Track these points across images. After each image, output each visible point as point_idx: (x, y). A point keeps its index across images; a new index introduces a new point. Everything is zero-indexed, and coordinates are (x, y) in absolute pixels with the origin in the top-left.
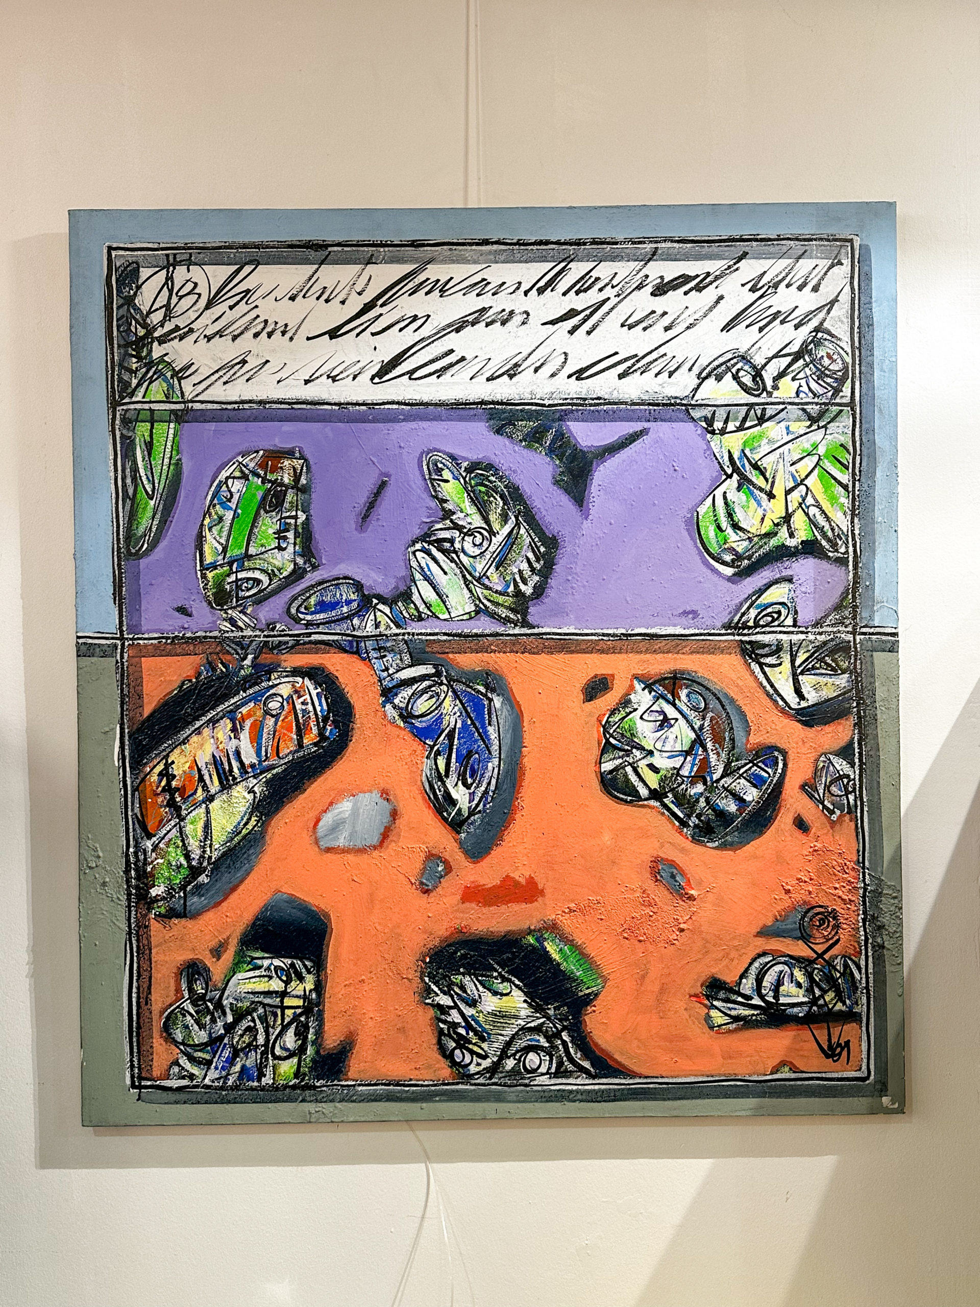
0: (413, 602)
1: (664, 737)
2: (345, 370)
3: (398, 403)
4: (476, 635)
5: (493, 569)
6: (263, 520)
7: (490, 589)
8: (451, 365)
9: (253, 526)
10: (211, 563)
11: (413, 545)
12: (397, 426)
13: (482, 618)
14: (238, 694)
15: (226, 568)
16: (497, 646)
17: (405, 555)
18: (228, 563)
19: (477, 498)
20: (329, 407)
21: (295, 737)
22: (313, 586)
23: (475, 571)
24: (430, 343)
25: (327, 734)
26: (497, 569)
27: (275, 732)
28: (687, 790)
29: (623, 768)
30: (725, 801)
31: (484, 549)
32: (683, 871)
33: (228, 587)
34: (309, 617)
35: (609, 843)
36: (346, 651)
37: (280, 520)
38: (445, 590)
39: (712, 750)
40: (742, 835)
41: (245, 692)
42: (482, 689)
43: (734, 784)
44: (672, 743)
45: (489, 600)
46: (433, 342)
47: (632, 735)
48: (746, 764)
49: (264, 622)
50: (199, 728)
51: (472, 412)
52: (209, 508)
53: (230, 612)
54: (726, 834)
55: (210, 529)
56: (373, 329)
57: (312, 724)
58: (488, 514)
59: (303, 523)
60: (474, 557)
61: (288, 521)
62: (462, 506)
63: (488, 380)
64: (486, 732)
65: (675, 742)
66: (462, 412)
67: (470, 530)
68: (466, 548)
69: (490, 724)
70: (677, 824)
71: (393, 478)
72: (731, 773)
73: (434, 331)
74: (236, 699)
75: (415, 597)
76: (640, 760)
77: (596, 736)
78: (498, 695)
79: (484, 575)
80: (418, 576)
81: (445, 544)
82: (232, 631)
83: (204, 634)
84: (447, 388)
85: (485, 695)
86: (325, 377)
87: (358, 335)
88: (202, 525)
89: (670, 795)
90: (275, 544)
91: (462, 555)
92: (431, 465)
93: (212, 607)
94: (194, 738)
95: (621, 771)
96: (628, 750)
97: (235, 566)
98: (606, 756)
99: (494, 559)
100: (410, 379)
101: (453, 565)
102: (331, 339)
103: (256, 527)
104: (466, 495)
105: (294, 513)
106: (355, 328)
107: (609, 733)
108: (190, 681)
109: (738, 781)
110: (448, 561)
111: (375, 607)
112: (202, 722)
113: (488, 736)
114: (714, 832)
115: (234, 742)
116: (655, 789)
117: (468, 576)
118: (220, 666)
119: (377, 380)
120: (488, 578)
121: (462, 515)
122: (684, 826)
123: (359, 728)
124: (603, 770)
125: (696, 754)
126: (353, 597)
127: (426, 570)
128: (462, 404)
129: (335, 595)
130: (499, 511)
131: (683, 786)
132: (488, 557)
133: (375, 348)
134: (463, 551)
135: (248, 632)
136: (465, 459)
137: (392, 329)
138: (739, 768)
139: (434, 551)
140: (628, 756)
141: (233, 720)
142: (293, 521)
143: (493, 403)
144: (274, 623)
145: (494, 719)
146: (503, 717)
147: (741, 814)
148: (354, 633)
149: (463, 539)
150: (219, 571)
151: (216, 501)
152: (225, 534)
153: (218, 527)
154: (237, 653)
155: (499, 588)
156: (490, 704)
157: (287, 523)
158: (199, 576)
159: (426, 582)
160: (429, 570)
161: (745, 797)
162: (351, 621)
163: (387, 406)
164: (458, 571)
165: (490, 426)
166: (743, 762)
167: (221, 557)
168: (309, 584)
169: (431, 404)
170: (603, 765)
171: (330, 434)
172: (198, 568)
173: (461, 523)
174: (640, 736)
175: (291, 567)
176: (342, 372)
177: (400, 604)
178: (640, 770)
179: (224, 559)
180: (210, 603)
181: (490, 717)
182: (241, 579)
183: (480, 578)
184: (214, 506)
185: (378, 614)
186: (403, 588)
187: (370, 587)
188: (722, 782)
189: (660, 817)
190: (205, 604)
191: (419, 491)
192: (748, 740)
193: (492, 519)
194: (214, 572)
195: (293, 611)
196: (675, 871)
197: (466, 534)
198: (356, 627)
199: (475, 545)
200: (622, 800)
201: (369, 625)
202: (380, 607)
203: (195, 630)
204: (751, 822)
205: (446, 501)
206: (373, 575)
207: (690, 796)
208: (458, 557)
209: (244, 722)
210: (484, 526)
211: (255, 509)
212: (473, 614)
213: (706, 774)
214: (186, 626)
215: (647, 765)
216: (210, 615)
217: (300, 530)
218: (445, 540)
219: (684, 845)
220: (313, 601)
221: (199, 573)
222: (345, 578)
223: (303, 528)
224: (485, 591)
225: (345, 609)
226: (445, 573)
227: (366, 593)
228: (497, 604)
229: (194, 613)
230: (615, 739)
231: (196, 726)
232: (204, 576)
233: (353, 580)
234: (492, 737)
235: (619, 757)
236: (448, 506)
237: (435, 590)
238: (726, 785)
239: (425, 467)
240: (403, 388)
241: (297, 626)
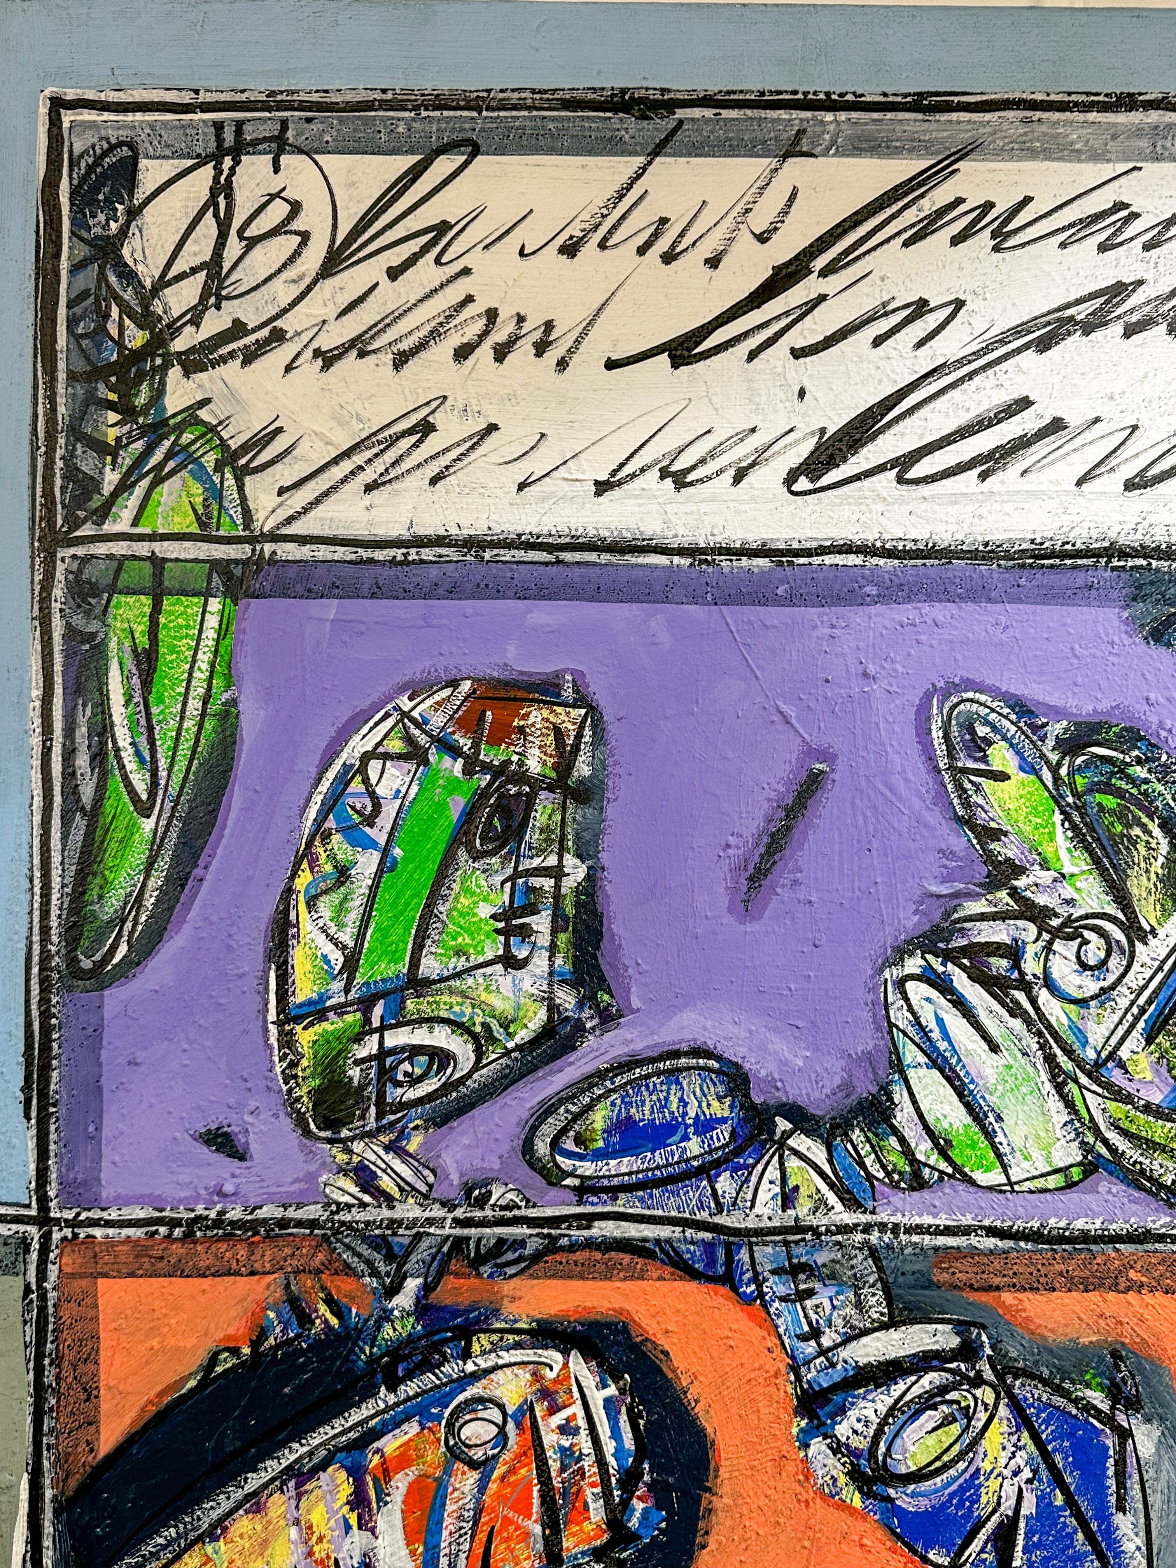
0: (895, 1132)
2: (712, 455)
3: (865, 550)
4: (1086, 1238)
5: (1136, 1040)
6: (465, 878)
7: (1128, 1099)
8: (1023, 443)
9: (435, 895)
10: (310, 1003)
11: (899, 961)
12: (857, 616)
13: (1104, 1186)
14: (374, 1394)
15: (353, 1018)
16: (1146, 1271)
17: (874, 989)
18: (359, 1001)
19: (1092, 829)
20: (662, 560)
21: (537, 1529)
22: (601, 1075)
23: (1085, 1043)
24: (961, 381)
25: (634, 1523)
26: (1150, 1040)
27: (479, 1512)
31: (1111, 979)
33: (355, 1073)
34: (587, 1168)
36: (693, 1274)
37: (513, 878)
38: (993, 1099)
41: (392, 1388)
42: (1097, 1398)
45: (1125, 1133)
46: (971, 376)
49: (455, 1178)
50: (255, 1494)
51: (1081, 578)
52: (310, 843)
53: (357, 1147)
55: (311, 903)
56: (799, 337)
57: (588, 1492)
58: (1123, 877)
59: (578, 891)
60: (1082, 1003)
61: (536, 882)
62: (1048, 850)
63: (1130, 485)
64: (1109, 1531)
66: (1052, 578)
67: (1069, 921)
68: (1055, 974)
69: (1121, 1508)
71: (841, 765)
73: (975, 347)
74: (365, 1411)
75: (904, 1117)
78: (1148, 1420)
79: (1111, 1056)
80: (911, 1054)
81: (992, 960)
82: (363, 1205)
83: (279, 1213)
84: (1008, 507)
85: (1109, 1420)
86: (655, 473)
87: (753, 355)
88: (289, 891)
90: (494, 948)
91: (1044, 996)
92: (955, 730)
93: (307, 1133)
94: (243, 1524)
97: (378, 1010)
99: (1143, 1011)
100: (900, 480)
101: (1017, 1024)
102: (675, 366)
103: (445, 899)
104: (1058, 817)
105: (552, 860)
106: (746, 335)
108: (235, 1352)
110: (1003, 1012)
111: (782, 1144)
112: (265, 1477)
113: (1114, 1543)
115: (358, 1539)
117: (1062, 1059)
118: (323, 1309)
119: (804, 483)
120: (1122, 1065)
121: (1045, 877)
123: (728, 1509)
126: (719, 1109)
127: (936, 1035)
128: (1052, 555)
129: (664, 1105)
130: (1157, 866)
132: (1124, 1002)
133: (802, 393)
134: (1049, 984)
135: (409, 1210)
136: (1058, 713)
137: (851, 339)
139: (961, 981)
141: (356, 1473)
142: (548, 883)
143: (1143, 552)
144: (487, 1182)
145: (1135, 1491)
146: (1161, 1485)
148: (717, 1219)
149: (1048, 948)
150: (332, 1025)
151: (331, 823)
152: (353, 916)
153: (335, 898)
154: (375, 1273)
155: (1156, 1098)
156: (1123, 1444)
157: (533, 890)
158: (273, 1040)
159: (935, 1073)
160: (946, 1036)
162: (712, 1182)
163: (829, 560)
164: (1033, 1044)
165: (1133, 618)
167: (337, 986)
168: (590, 1068)
169: (961, 554)
171: (664, 637)
172: (272, 1016)
173: (1042, 900)
175: (537, 1018)
176: (702, 461)
177: (857, 1135)
179: (347, 990)
180: (301, 1121)
181: (1121, 1484)
182: (394, 1051)
183: (1098, 1065)
184: (326, 837)
185: (793, 1163)
186: (866, 1088)
187: (771, 1082)
190: (286, 1123)
191: (917, 804)
193: (1135, 891)
194: (318, 1028)
195: (542, 1147)
197: (1056, 933)
198: (727, 1200)
199: (1084, 966)
201: (763, 1196)
202: (800, 1142)
203: (253, 1201)
205: (997, 834)
206: (778, 1045)
208: (1033, 1001)
209: (388, 1478)
210: (1112, 909)
211: (441, 848)
212: (1076, 1174)
214: (229, 1188)
216: (301, 1157)
217: (570, 911)
218: (996, 949)
220: (599, 1118)
221: (273, 1029)
222: (696, 1052)
223: (577, 905)
224: (1112, 1106)
225: (694, 1147)
226: (994, 1048)
227: (757, 1100)
228: (1150, 1145)
229: (255, 1148)
231: (249, 1488)
232: (287, 1041)
233: (719, 1058)
234: (1129, 1547)
236: (1007, 850)
237: (961, 1095)
239: (937, 735)
240: (879, 507)
241: (553, 1192)
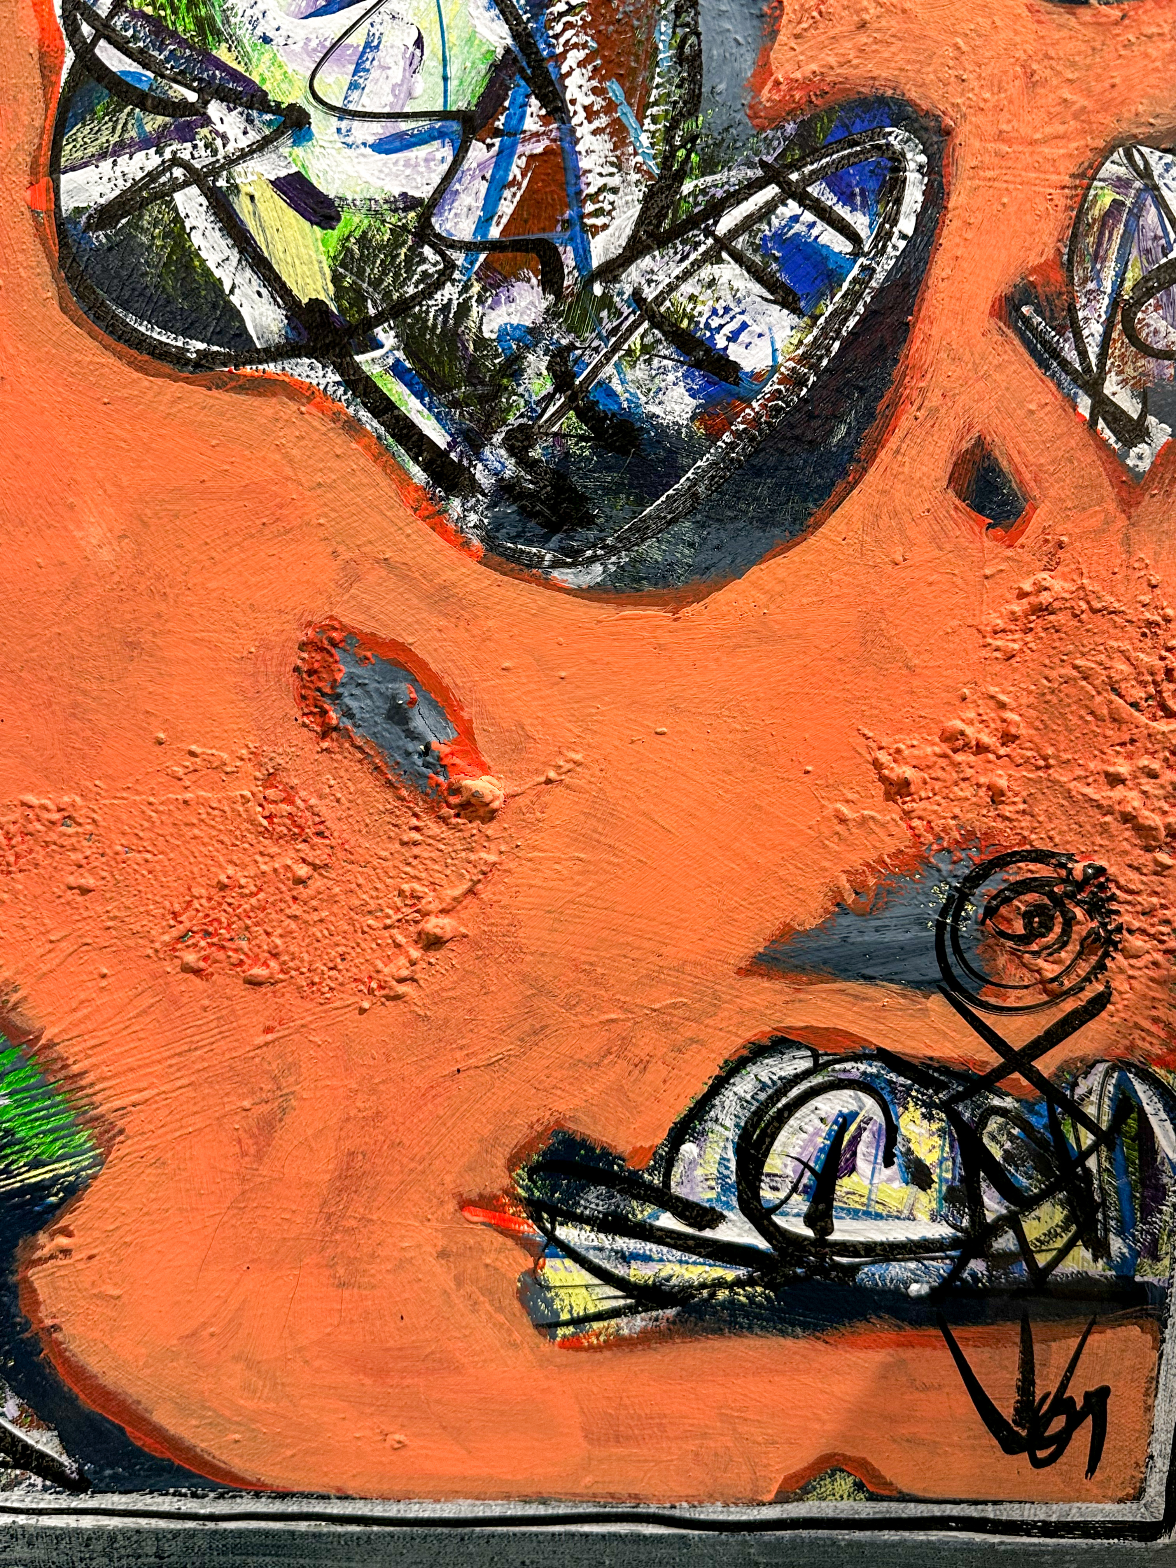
1: (358, 39)
28: (464, 309)
29: (165, 195)
30: (640, 372)
32: (445, 691)
35: (105, 554)
39: (590, 113)
40: (715, 535)
43: (687, 288)
44: (397, 74)
47: (206, 26)
48: (753, 186)
54: (641, 532)
65: (414, 66)
70: (418, 475)
72: (678, 231)
76: (244, 155)
77: (30, 28)
89: (386, 336)
95: (154, 210)
96: (184, 107)
98: (81, 132)
107: (92, 18)
109: (706, 272)
114: (588, 521)
116: (316, 304)
122: (452, 489)
124: (68, 204)
125: (513, 133)
131: (449, 292)
138: (717, 209)
140: (186, 134)
147: (713, 436)
161: (735, 353)
166: (737, 175)
170: (67, 181)
174: (244, 33)
178: (242, 207)
188: (633, 275)
189: (341, 442)
192: (764, 69)
196: (405, 691)
200: (160, 352)
204: (758, 472)
207: (481, 342)
213: (557, 235)
215: (280, 185)
219: (449, 575)
230: (122, 47)
235: (145, 143)
238: (650, 293)
